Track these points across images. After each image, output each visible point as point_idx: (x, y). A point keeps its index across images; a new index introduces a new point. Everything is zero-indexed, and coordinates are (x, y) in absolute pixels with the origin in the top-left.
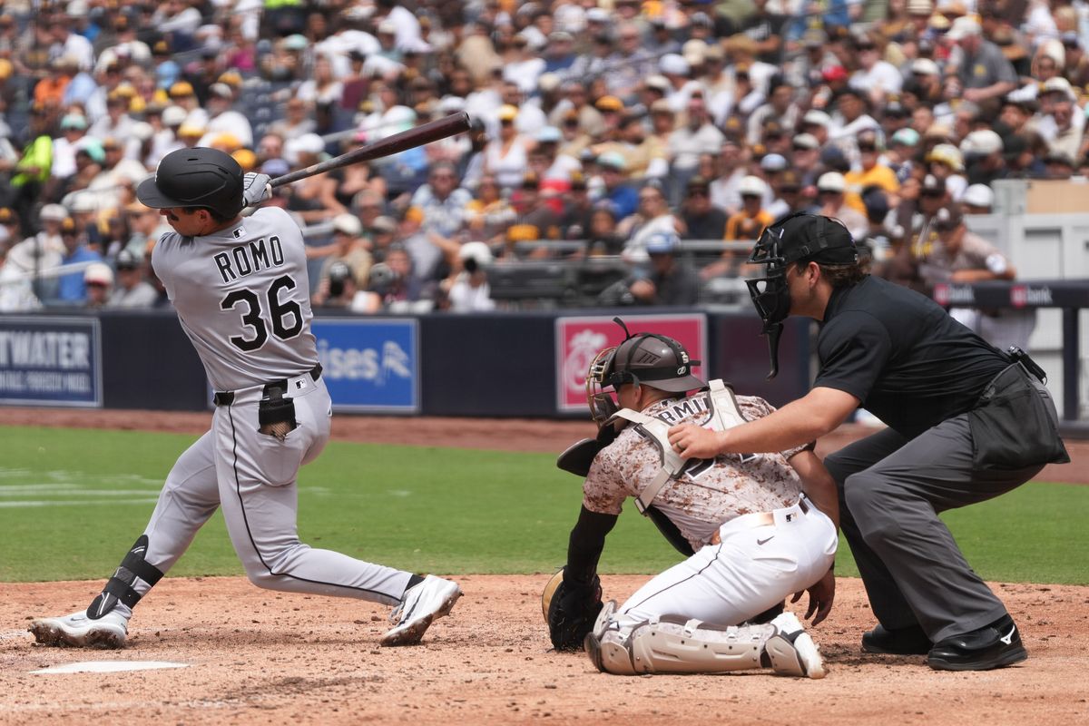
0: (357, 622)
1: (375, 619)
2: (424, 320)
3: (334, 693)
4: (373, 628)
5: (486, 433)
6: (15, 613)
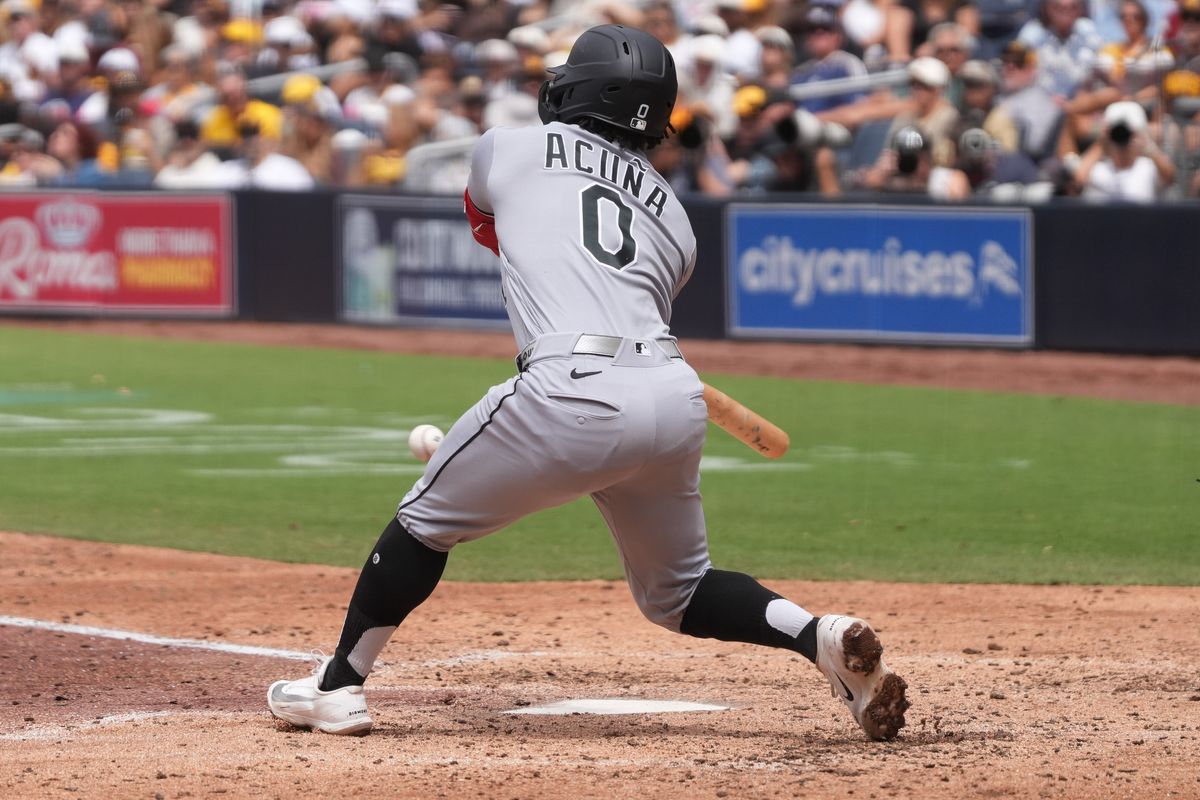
0: (968, 651)
1: (992, 647)
2: (1040, 212)
3: (941, 754)
4: (991, 661)
5: (1135, 378)
6: (477, 626)
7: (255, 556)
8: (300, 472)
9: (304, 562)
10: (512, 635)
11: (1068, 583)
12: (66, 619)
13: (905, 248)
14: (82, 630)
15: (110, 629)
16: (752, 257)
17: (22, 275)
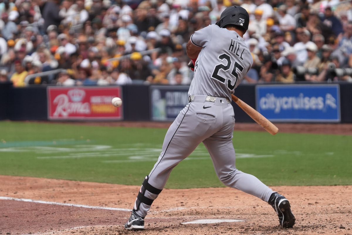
1: (316, 203)
2: (341, 85)
6: (177, 201)
7: (118, 184)
8: (134, 161)
9: (131, 185)
10: (186, 203)
11: (339, 185)
12: (65, 202)
13: (305, 96)
14: (69, 205)
15: (77, 204)
16: (263, 100)
17: (64, 110)
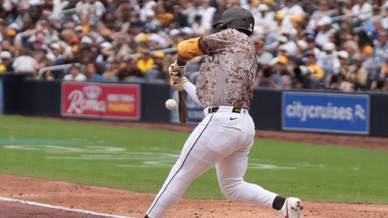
2: (372, 96)
7: (130, 190)
8: (148, 166)
10: (200, 215)
11: (363, 203)
12: (72, 207)
13: (333, 106)
15: (85, 210)
16: (290, 107)
17: (79, 107)
